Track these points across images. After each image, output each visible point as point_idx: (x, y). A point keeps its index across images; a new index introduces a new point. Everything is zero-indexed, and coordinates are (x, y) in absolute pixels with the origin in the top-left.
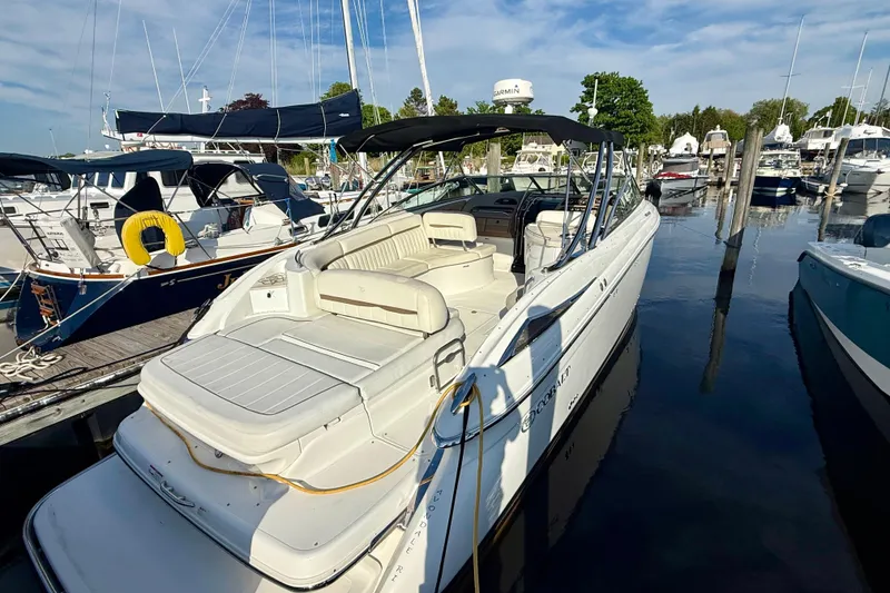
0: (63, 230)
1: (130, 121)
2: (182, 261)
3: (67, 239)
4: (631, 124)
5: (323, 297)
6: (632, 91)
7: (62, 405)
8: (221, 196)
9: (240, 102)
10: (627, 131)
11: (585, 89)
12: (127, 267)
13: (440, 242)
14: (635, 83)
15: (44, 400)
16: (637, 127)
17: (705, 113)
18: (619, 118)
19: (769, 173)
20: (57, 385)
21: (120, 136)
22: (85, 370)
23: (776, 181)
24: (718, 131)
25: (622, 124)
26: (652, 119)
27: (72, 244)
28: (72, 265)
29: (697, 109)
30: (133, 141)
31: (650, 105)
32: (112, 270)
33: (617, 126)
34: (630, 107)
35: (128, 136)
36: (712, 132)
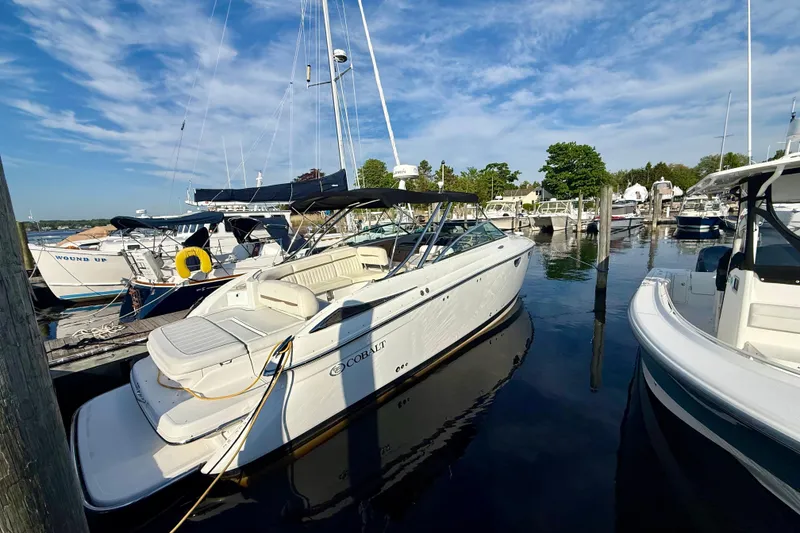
0: (143, 258)
1: (202, 195)
2: (212, 276)
3: (146, 263)
4: (588, 179)
5: (262, 296)
6: (587, 154)
7: (116, 352)
8: (252, 238)
9: (307, 174)
10: (584, 184)
11: (550, 155)
12: (178, 280)
13: (369, 266)
14: (589, 149)
15: (106, 349)
16: (593, 181)
17: (656, 168)
18: (578, 174)
19: (692, 214)
20: (115, 340)
21: (195, 204)
22: (132, 334)
23: (698, 221)
24: (663, 181)
25: (579, 179)
26: (606, 174)
27: (147, 265)
28: (149, 278)
29: (649, 165)
30: (208, 206)
31: (604, 164)
32: (170, 281)
33: (576, 181)
34: (586, 167)
35: (200, 203)
36: (658, 182)
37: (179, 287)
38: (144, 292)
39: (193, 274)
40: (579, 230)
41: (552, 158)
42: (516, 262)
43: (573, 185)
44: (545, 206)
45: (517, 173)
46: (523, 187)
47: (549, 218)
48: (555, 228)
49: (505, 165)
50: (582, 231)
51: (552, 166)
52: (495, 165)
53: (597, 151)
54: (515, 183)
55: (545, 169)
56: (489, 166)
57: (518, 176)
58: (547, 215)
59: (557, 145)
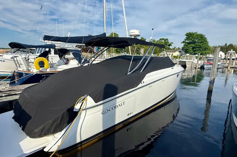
0: (21, 60)
1: (47, 38)
2: (48, 70)
3: (22, 62)
4: (201, 48)
6: (202, 38)
7: (7, 97)
10: (199, 50)
11: (186, 37)
12: (35, 70)
14: (203, 35)
15: (4, 95)
16: (203, 49)
17: (229, 46)
18: (197, 46)
20: (7, 92)
21: (44, 41)
22: (15, 90)
24: (232, 51)
25: (198, 47)
26: (208, 46)
28: (23, 68)
29: (226, 44)
30: (49, 42)
31: (208, 42)
32: (31, 71)
33: (196, 48)
34: (201, 43)
36: (230, 51)
37: (35, 73)
38: (20, 75)
39: (41, 69)
40: (197, 67)
41: (187, 38)
42: (178, 75)
43: (194, 50)
44: (184, 57)
45: (172, 43)
46: (174, 49)
47: (185, 62)
48: (187, 66)
49: (167, 39)
50: (198, 68)
51: (187, 41)
52: (163, 39)
53: (206, 37)
54: (171, 47)
55: (183, 42)
56: (161, 39)
57: (172, 44)
58: (184, 60)
59: (190, 33)
